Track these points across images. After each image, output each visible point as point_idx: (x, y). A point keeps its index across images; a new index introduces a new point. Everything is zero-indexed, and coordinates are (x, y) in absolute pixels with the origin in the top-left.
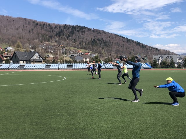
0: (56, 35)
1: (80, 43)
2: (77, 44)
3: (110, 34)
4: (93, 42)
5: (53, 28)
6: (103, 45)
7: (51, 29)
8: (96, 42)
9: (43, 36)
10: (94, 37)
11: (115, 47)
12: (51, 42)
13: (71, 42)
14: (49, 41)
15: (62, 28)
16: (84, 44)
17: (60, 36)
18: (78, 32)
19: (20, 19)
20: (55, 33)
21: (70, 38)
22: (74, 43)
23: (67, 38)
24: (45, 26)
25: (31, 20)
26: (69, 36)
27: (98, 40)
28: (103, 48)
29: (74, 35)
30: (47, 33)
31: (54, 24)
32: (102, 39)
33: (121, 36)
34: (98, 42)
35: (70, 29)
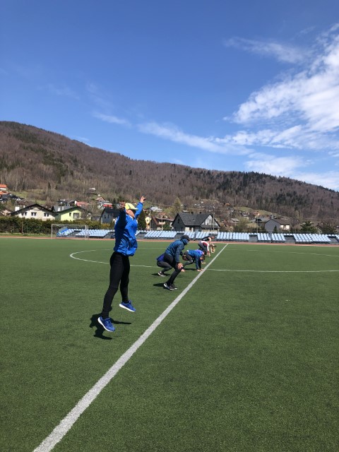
0: (219, 188)
1: (257, 201)
2: (252, 202)
3: (307, 185)
4: (280, 199)
5: (215, 177)
6: (295, 203)
7: (211, 178)
8: (284, 199)
9: (199, 189)
10: (281, 190)
11: (318, 208)
12: (212, 199)
13: (242, 199)
14: (207, 197)
15: (229, 178)
16: (264, 201)
17: (224, 189)
18: (254, 182)
19: (166, 165)
20: (218, 185)
21: (242, 192)
22: (248, 201)
23: (237, 192)
24: (202, 175)
25: (182, 166)
26: (240, 189)
27: (288, 195)
28: (296, 209)
29: (247, 188)
30: (205, 186)
31: (216, 171)
32: (295, 193)
33: (327, 189)
34: (288, 198)
35: (241, 178)
